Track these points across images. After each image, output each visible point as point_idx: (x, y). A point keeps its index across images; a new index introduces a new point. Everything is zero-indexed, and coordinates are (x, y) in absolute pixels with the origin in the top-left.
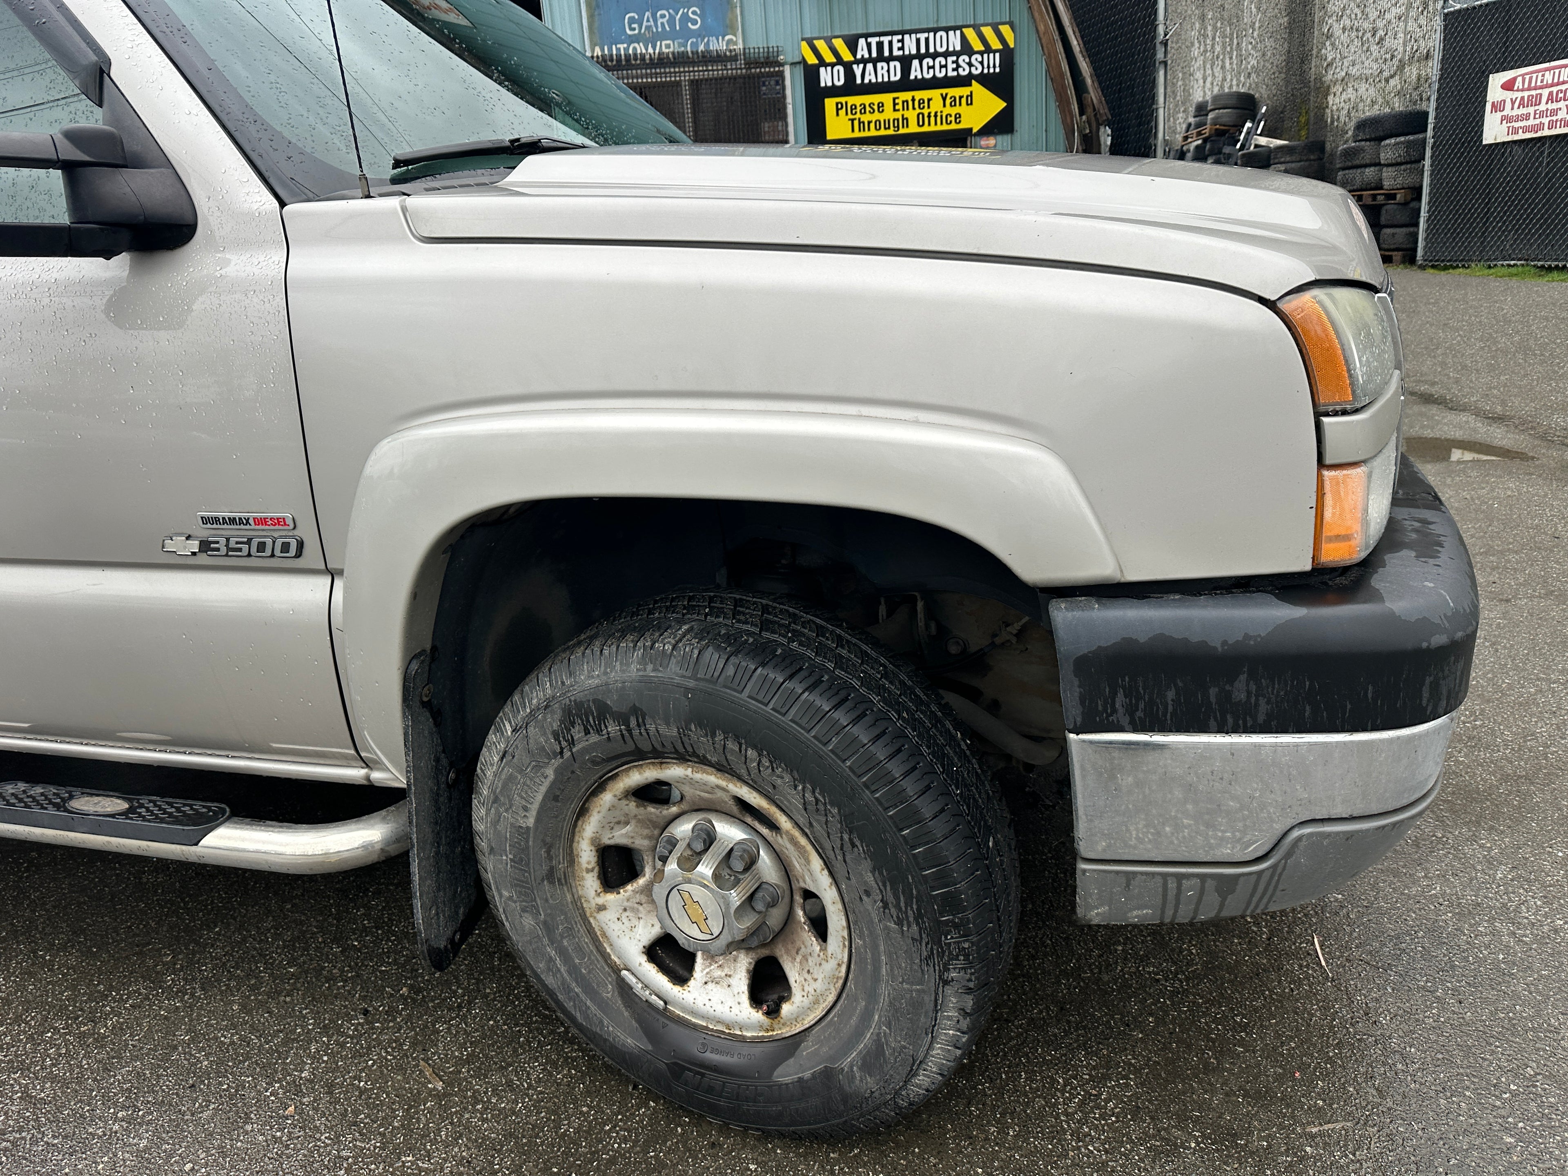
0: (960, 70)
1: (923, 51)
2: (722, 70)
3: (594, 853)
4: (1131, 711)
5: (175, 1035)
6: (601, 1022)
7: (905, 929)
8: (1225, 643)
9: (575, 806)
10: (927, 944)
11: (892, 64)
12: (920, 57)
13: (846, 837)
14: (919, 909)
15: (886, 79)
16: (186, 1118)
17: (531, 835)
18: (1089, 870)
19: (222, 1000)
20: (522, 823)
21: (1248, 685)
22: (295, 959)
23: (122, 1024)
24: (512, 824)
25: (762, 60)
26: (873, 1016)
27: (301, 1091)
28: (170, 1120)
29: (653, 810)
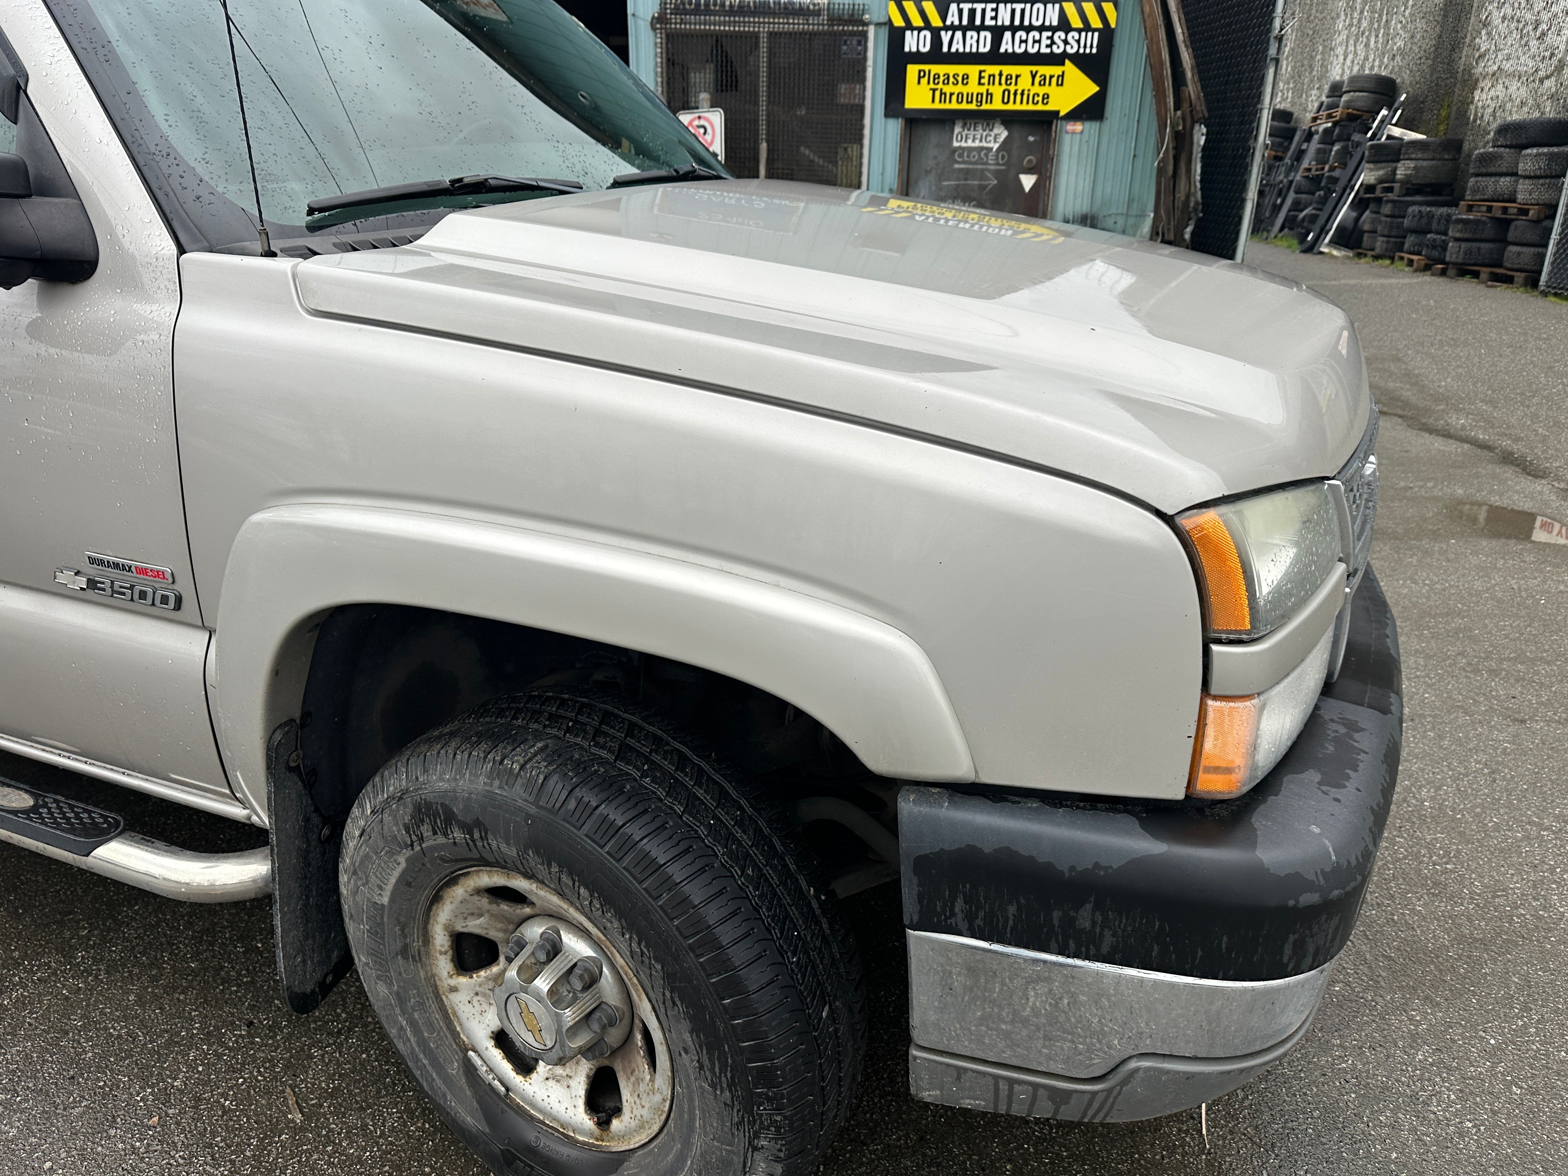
0: (1054, 47)
1: (1017, 22)
2: (803, 24)
3: (447, 938)
4: (970, 918)
5: (70, 1019)
6: (444, 1095)
7: (718, 1093)
8: (1072, 868)
9: (428, 893)
10: (738, 1111)
11: (982, 34)
12: (1013, 29)
13: (668, 994)
14: (732, 1078)
15: (974, 50)
16: (58, 1111)
17: (386, 912)
18: (920, 1058)
19: (121, 987)
20: (377, 899)
21: (1093, 915)
22: (199, 953)
23: (26, 997)
24: (368, 899)
25: (846, 17)
26: (686, 1161)
27: (169, 1102)
28: (44, 1112)
29: (506, 908)
